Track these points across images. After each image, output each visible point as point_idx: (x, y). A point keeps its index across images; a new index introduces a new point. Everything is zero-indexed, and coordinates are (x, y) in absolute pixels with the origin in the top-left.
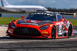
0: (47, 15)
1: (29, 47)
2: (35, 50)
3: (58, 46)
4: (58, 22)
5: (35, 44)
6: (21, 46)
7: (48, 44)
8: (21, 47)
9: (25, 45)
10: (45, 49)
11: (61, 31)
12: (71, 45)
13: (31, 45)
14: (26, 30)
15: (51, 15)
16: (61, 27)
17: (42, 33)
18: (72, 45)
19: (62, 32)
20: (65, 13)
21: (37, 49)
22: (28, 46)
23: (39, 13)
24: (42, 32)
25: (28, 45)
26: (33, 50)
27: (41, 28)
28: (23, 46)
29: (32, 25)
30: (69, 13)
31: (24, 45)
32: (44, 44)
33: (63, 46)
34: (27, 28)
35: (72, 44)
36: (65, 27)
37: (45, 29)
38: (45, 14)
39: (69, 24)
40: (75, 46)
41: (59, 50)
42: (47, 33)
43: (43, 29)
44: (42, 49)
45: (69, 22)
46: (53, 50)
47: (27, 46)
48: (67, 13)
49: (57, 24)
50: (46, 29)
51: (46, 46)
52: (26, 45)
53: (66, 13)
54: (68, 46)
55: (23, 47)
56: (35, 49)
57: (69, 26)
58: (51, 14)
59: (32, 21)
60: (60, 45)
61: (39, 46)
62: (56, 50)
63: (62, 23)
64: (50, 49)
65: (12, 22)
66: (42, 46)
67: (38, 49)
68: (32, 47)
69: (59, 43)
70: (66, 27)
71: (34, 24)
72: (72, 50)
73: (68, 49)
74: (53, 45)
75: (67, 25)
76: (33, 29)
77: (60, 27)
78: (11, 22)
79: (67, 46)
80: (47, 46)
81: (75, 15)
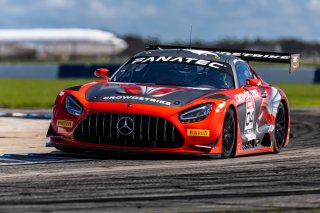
0: (198, 63)
1: (51, 198)
2: (76, 209)
3: (172, 192)
4: (242, 92)
5: (78, 187)
6: (22, 194)
7: (128, 186)
8: (19, 198)
9: (38, 191)
10: (118, 204)
11: (251, 126)
12: (225, 188)
13: (59, 192)
14: (126, 124)
15: (211, 65)
16: (252, 110)
17: (189, 134)
18: (229, 188)
19: (254, 129)
20: (255, 55)
21: (84, 205)
22: (51, 194)
23: (164, 59)
24: (189, 130)
25: (48, 191)
26: (70, 209)
27: (184, 117)
28: (30, 194)
29: (149, 103)
30: (272, 57)
31: (32, 191)
32: (113, 184)
33: (193, 193)
34: (131, 115)
35: (228, 185)
36: (264, 108)
37: (197, 120)
38: (189, 60)
39: (279, 98)
40: (240, 191)
41: (176, 209)
42: (208, 135)
43: (192, 121)
44: (108, 204)
45: (279, 91)
46: (151, 209)
47: (46, 194)
48: (266, 56)
49: (240, 98)
50: (203, 118)
51: (123, 192)
52: (41, 191)
53: (260, 56)
54: (210, 193)
55: (27, 197)
56: (77, 205)
57: (277, 105)
58: (211, 62)
59: (144, 88)
60: (178, 187)
61: (95, 195)
62: (165, 210)
63: (255, 94)
64: (140, 207)
65: (66, 94)
66: (104, 195)
67: (90, 205)
68: (66, 197)
69: (176, 182)
70: (270, 112)
71: (154, 100)
72: (229, 206)
73: (212, 203)
74: (148, 191)
75: (273, 103)
76: (154, 118)
77: (248, 111)
78: (62, 94)
79: (206, 193)
80: (128, 191)
81: (295, 64)
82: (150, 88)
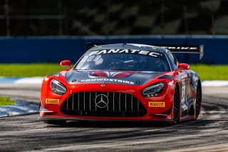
0: (140, 53)
14: (102, 100)
15: (151, 54)
19: (185, 103)
23: (114, 51)
30: (183, 48)
38: (134, 51)
48: (178, 48)
58: (151, 52)
59: (107, 73)
71: (121, 81)
81: (201, 53)
82: (112, 73)
